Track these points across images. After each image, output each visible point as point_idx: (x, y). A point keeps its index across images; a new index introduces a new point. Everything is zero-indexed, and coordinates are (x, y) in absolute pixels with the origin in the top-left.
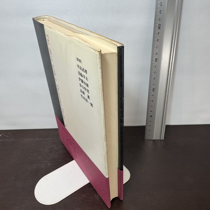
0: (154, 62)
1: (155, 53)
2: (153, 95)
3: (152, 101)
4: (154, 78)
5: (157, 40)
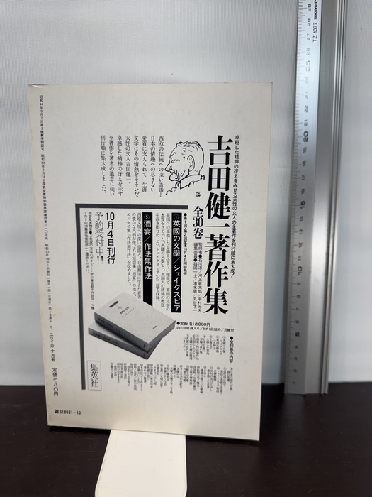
0: (298, 208)
1: (299, 189)
2: (299, 284)
3: (298, 297)
4: (301, 244)
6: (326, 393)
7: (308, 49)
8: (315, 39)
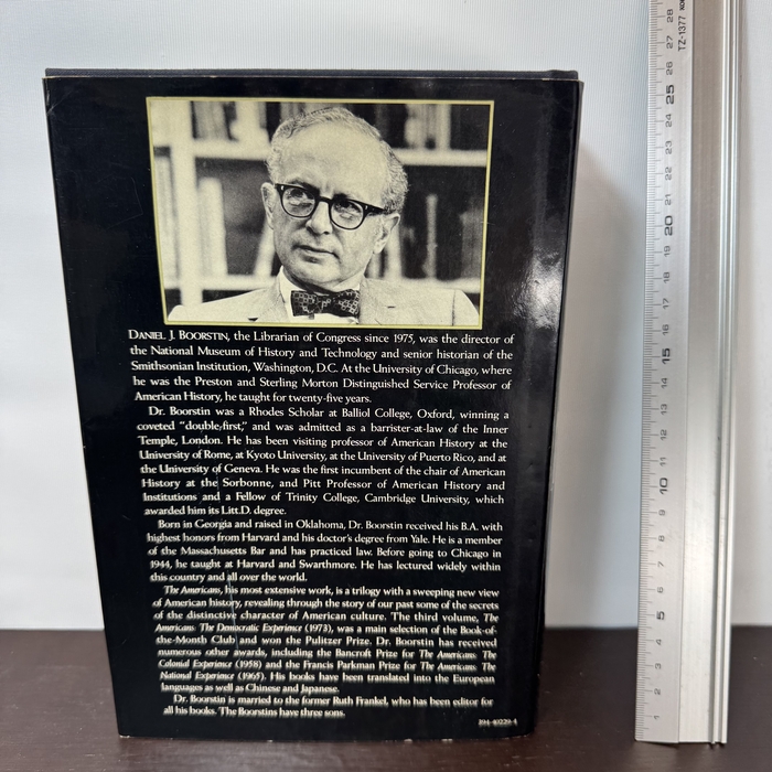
0: (657, 363)
1: (657, 325)
2: (663, 513)
3: (662, 539)
4: (664, 433)
5: (662, 276)
6: (724, 741)
7: (669, 65)
8: (682, 45)
